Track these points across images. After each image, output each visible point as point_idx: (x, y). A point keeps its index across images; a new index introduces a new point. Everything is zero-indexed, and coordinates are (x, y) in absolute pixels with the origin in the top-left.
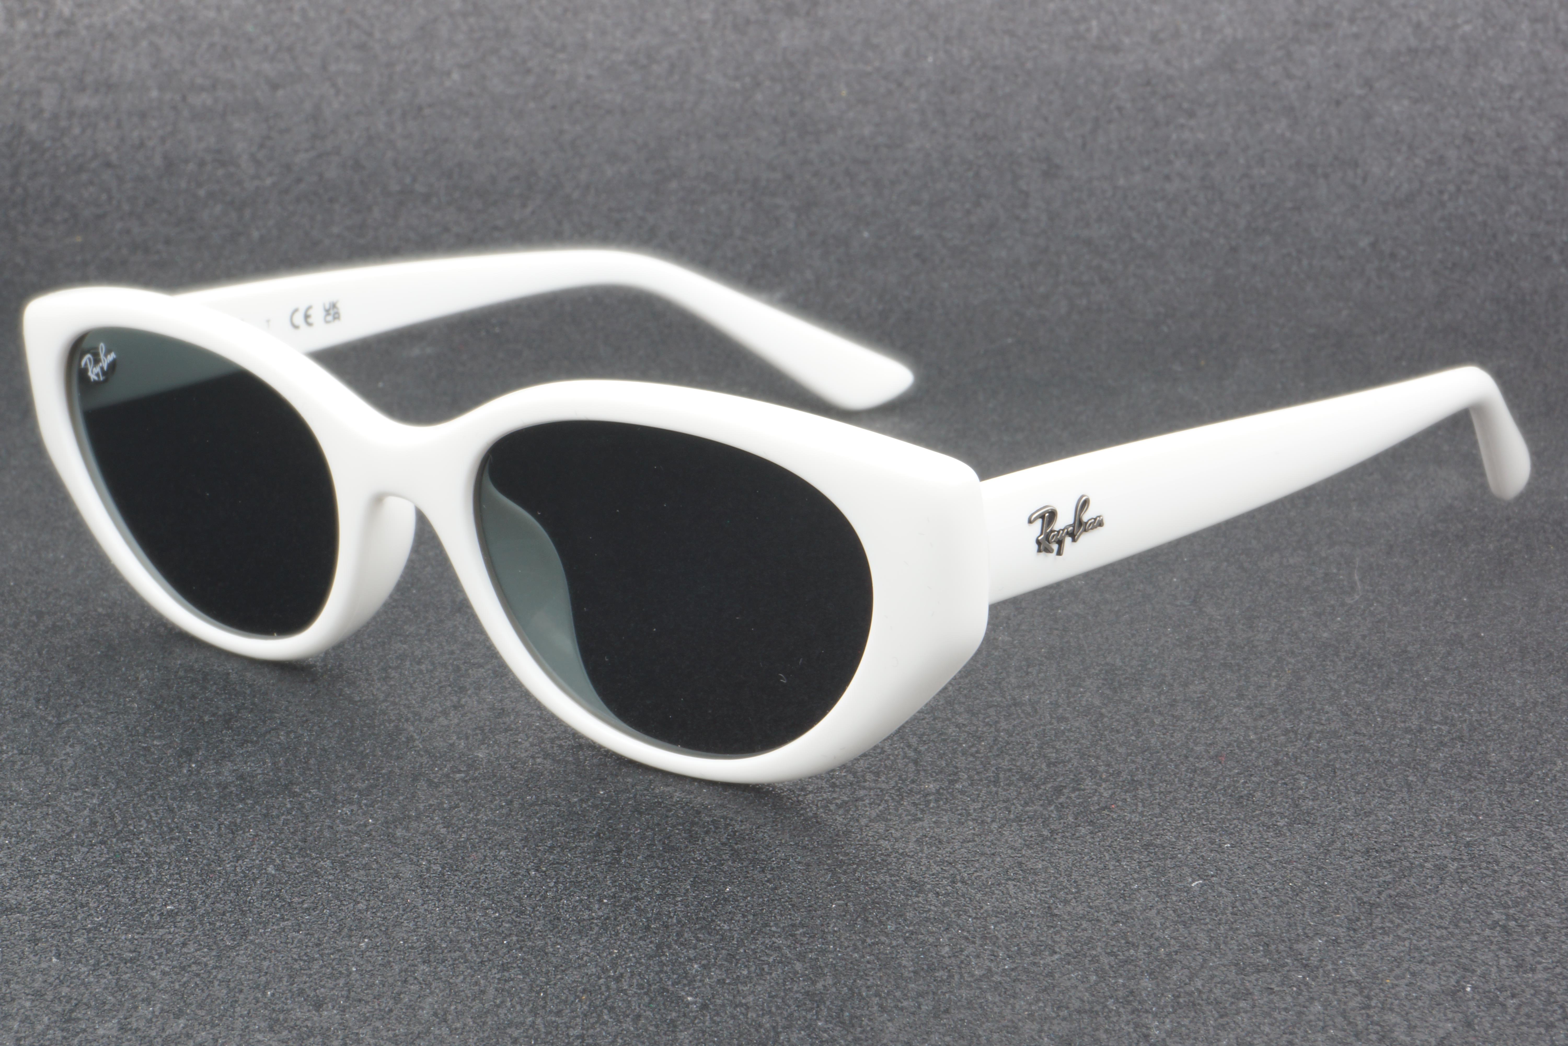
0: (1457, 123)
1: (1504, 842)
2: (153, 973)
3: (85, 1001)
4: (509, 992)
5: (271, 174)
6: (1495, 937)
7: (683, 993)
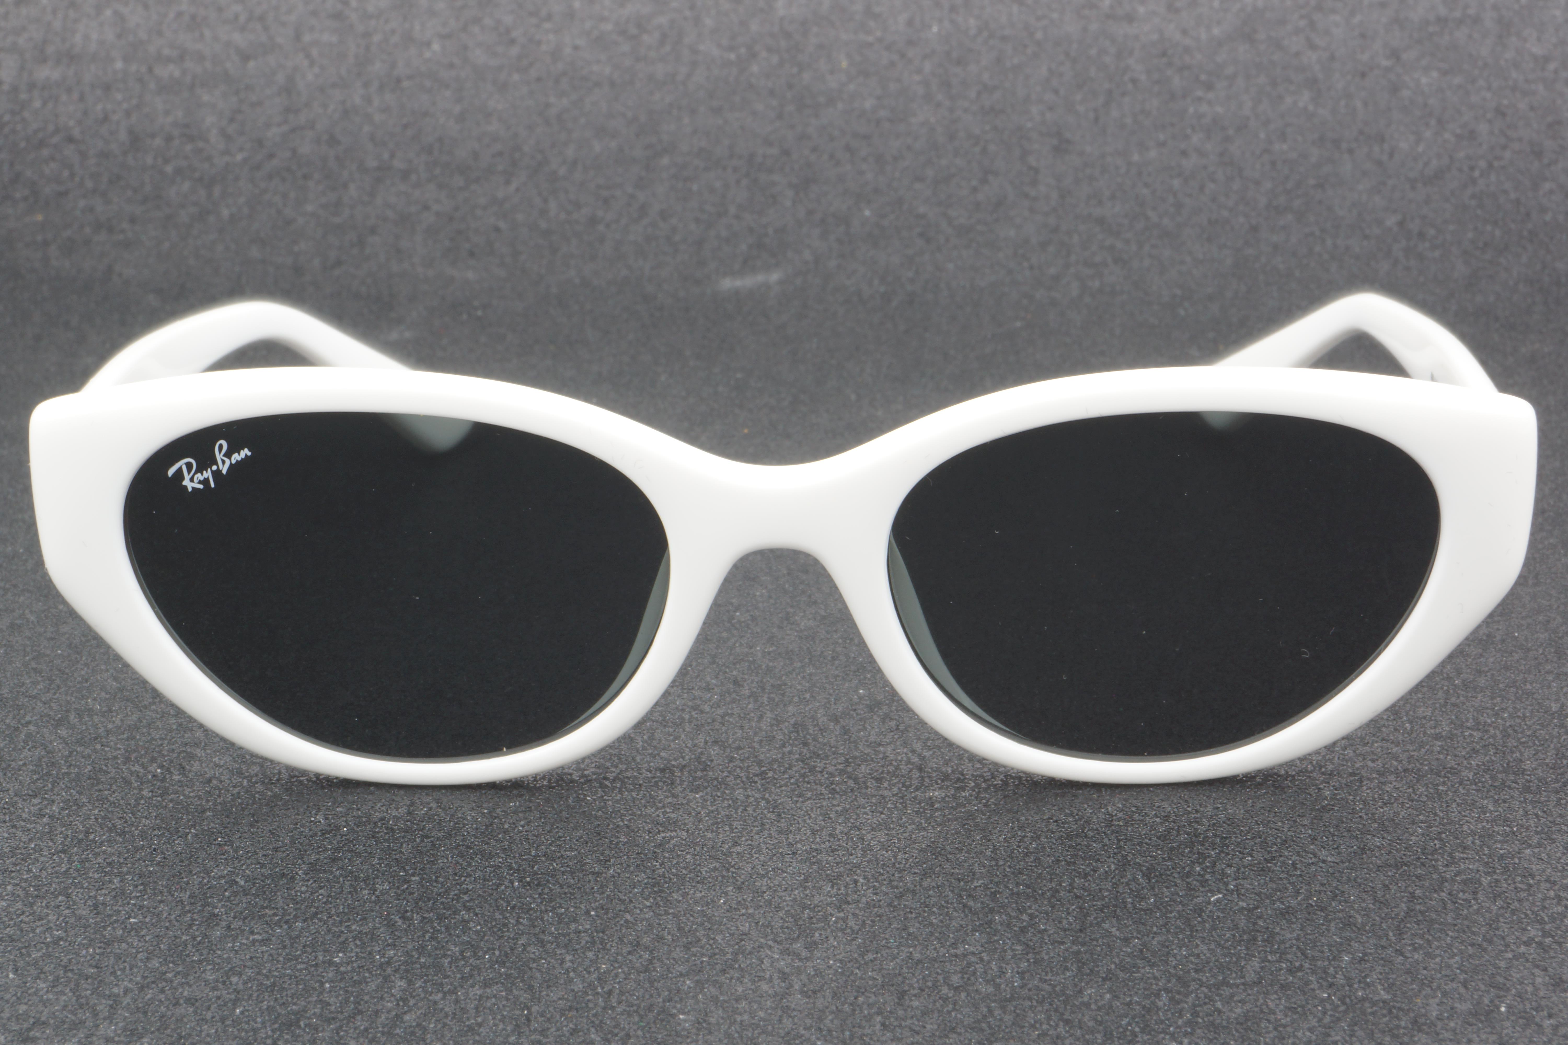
0: (1488, 95)
1: (1540, 855)
2: (116, 990)
3: (43, 1019)
4: (490, 1009)
5: (241, 149)
6: (1531, 954)
7: (675, 1011)
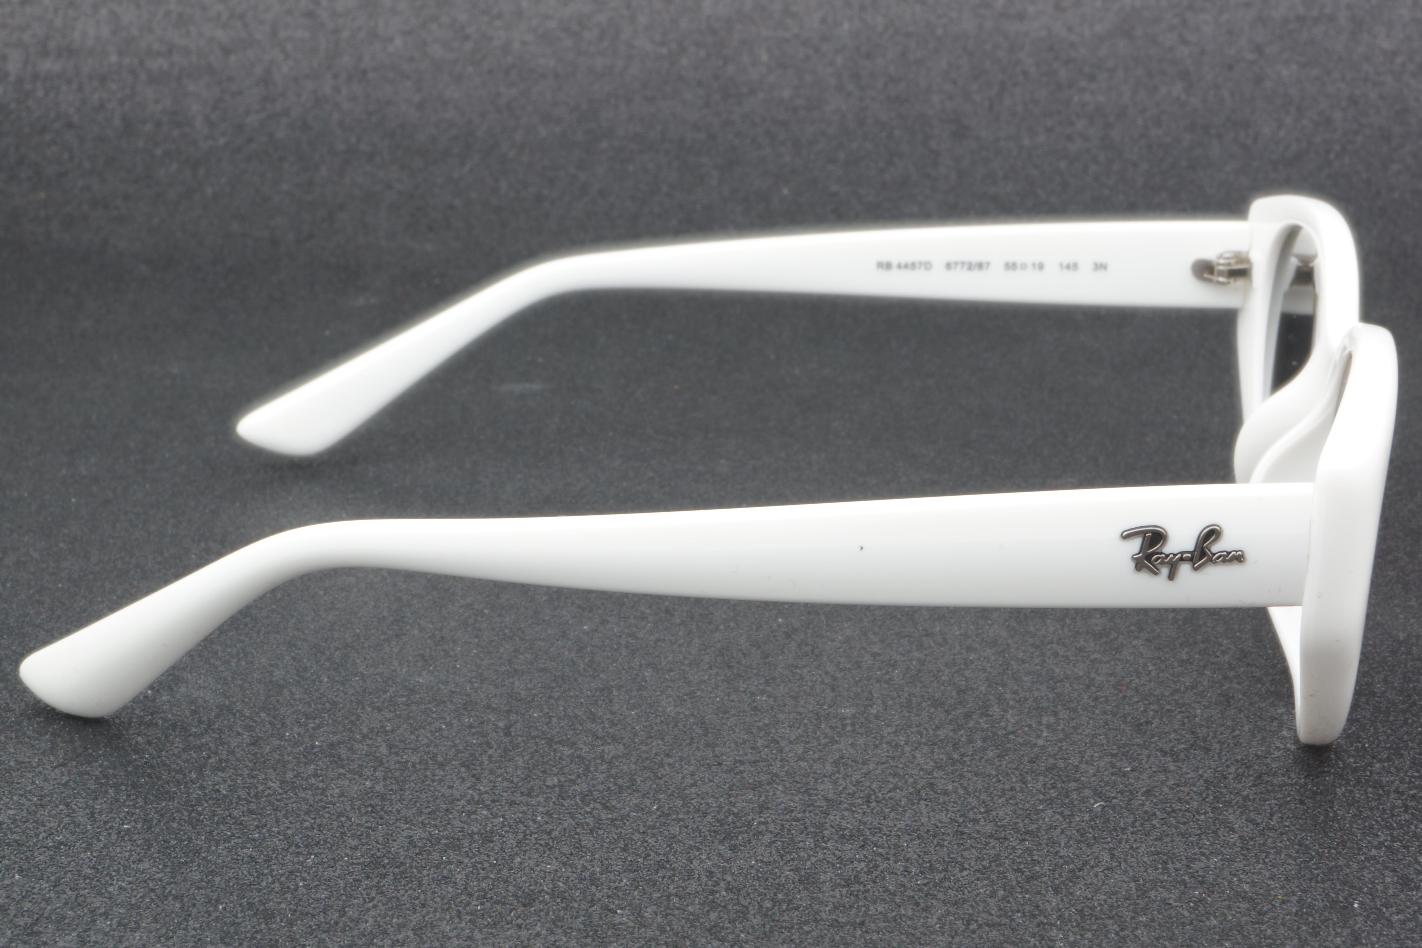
0: (1343, 86)
1: (1389, 768)
2: (111, 889)
3: (46, 915)
4: (447, 905)
5: (224, 134)
6: (1382, 857)
